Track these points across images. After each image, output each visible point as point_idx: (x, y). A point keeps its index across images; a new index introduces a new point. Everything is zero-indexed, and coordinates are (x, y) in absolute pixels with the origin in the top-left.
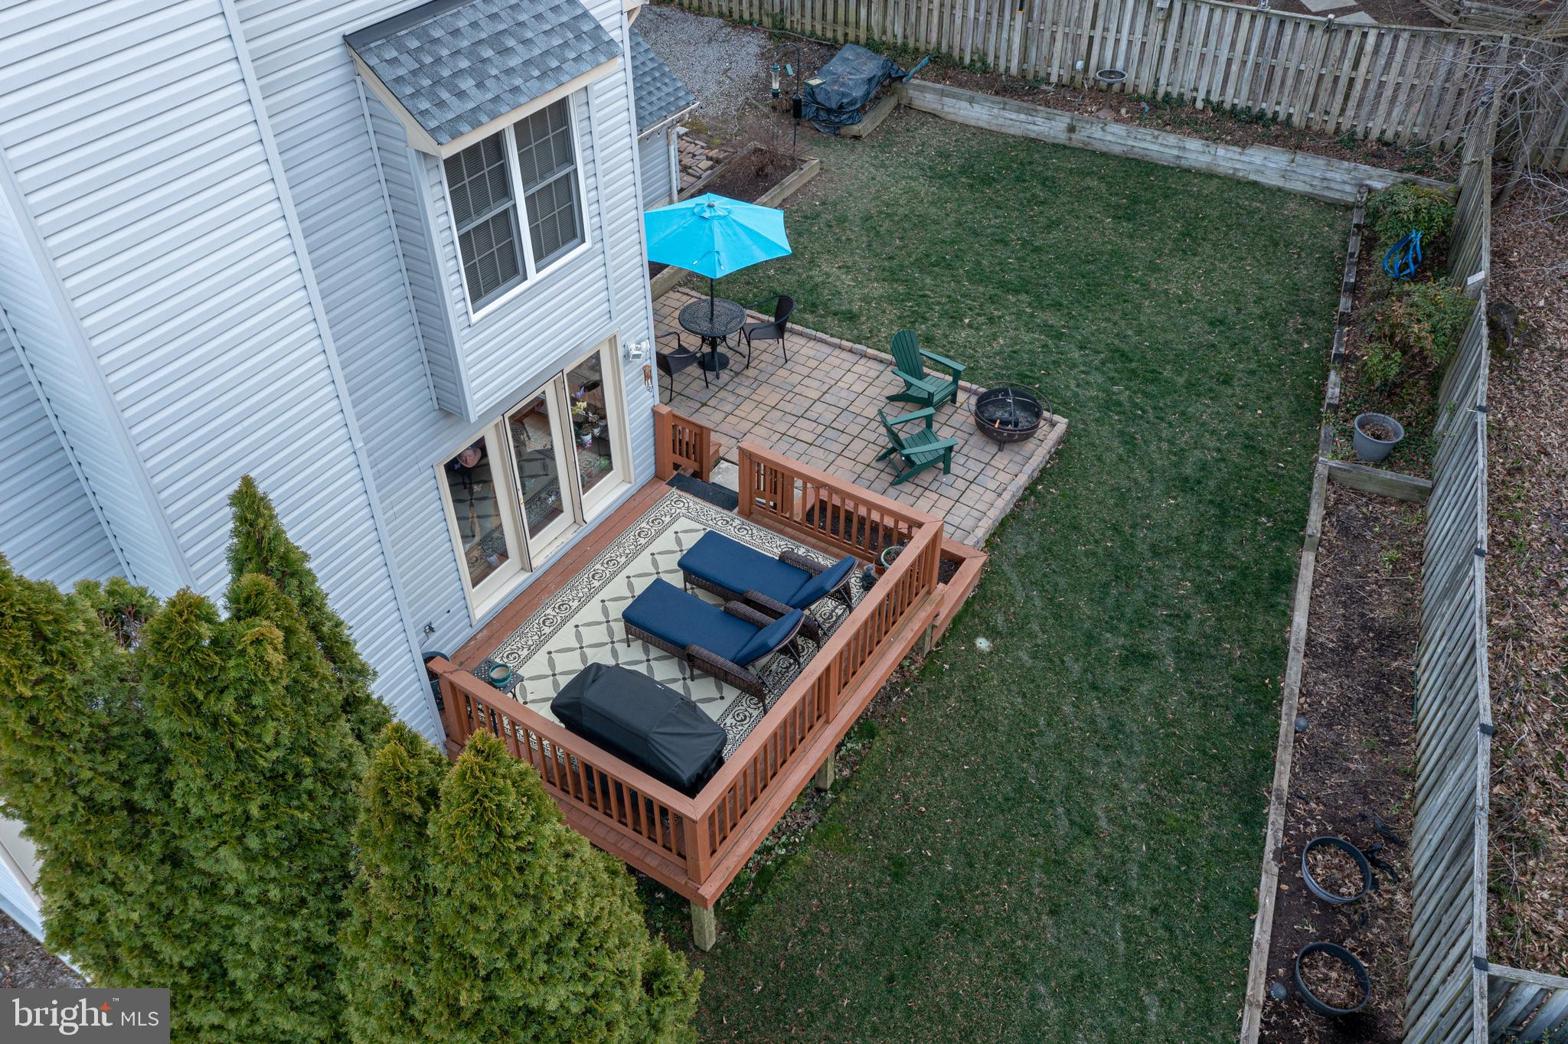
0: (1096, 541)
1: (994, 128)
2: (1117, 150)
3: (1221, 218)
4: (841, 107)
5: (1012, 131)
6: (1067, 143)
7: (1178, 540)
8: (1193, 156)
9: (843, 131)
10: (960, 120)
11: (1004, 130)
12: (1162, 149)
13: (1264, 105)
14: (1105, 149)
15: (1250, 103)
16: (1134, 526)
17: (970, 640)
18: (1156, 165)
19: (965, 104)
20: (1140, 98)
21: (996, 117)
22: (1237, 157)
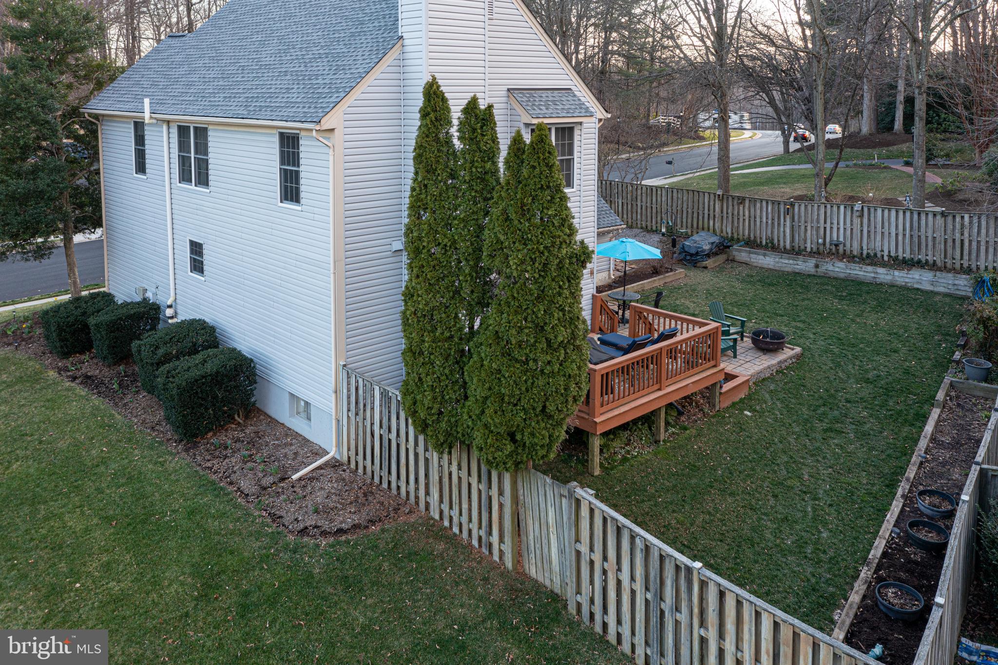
0: (814, 392)
1: (777, 268)
2: (842, 276)
3: (899, 301)
4: (697, 253)
5: (786, 269)
6: (815, 273)
7: (861, 399)
8: (882, 276)
9: (698, 265)
10: (760, 265)
11: (782, 269)
12: (865, 274)
13: (920, 257)
14: (835, 276)
15: (912, 256)
16: (836, 391)
17: (741, 410)
18: (863, 282)
19: (761, 257)
20: (854, 257)
21: (778, 262)
22: (905, 275)
